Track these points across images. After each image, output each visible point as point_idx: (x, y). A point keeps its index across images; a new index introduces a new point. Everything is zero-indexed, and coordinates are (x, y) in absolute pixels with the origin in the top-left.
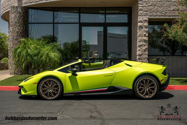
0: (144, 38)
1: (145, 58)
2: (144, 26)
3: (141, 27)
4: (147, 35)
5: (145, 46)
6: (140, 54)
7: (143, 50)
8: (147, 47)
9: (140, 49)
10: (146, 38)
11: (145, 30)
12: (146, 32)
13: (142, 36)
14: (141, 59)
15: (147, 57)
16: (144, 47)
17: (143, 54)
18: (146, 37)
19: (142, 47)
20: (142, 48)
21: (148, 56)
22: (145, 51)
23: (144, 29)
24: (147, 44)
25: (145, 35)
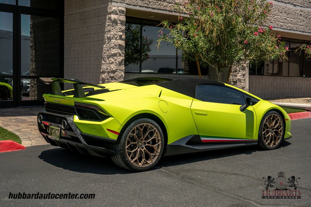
0: (119, 41)
1: (120, 77)
2: (120, 20)
3: (115, 22)
4: (124, 37)
5: (120, 55)
6: (114, 69)
7: (118, 63)
8: (124, 58)
9: (113, 60)
10: (122, 43)
11: (121, 28)
12: (122, 31)
13: (116, 38)
14: (115, 78)
15: (124, 75)
16: (119, 57)
17: (117, 69)
18: (122, 40)
19: (116, 58)
20: (116, 60)
21: (125, 73)
22: (120, 64)
23: (119, 26)
24: (124, 52)
25: (121, 36)
